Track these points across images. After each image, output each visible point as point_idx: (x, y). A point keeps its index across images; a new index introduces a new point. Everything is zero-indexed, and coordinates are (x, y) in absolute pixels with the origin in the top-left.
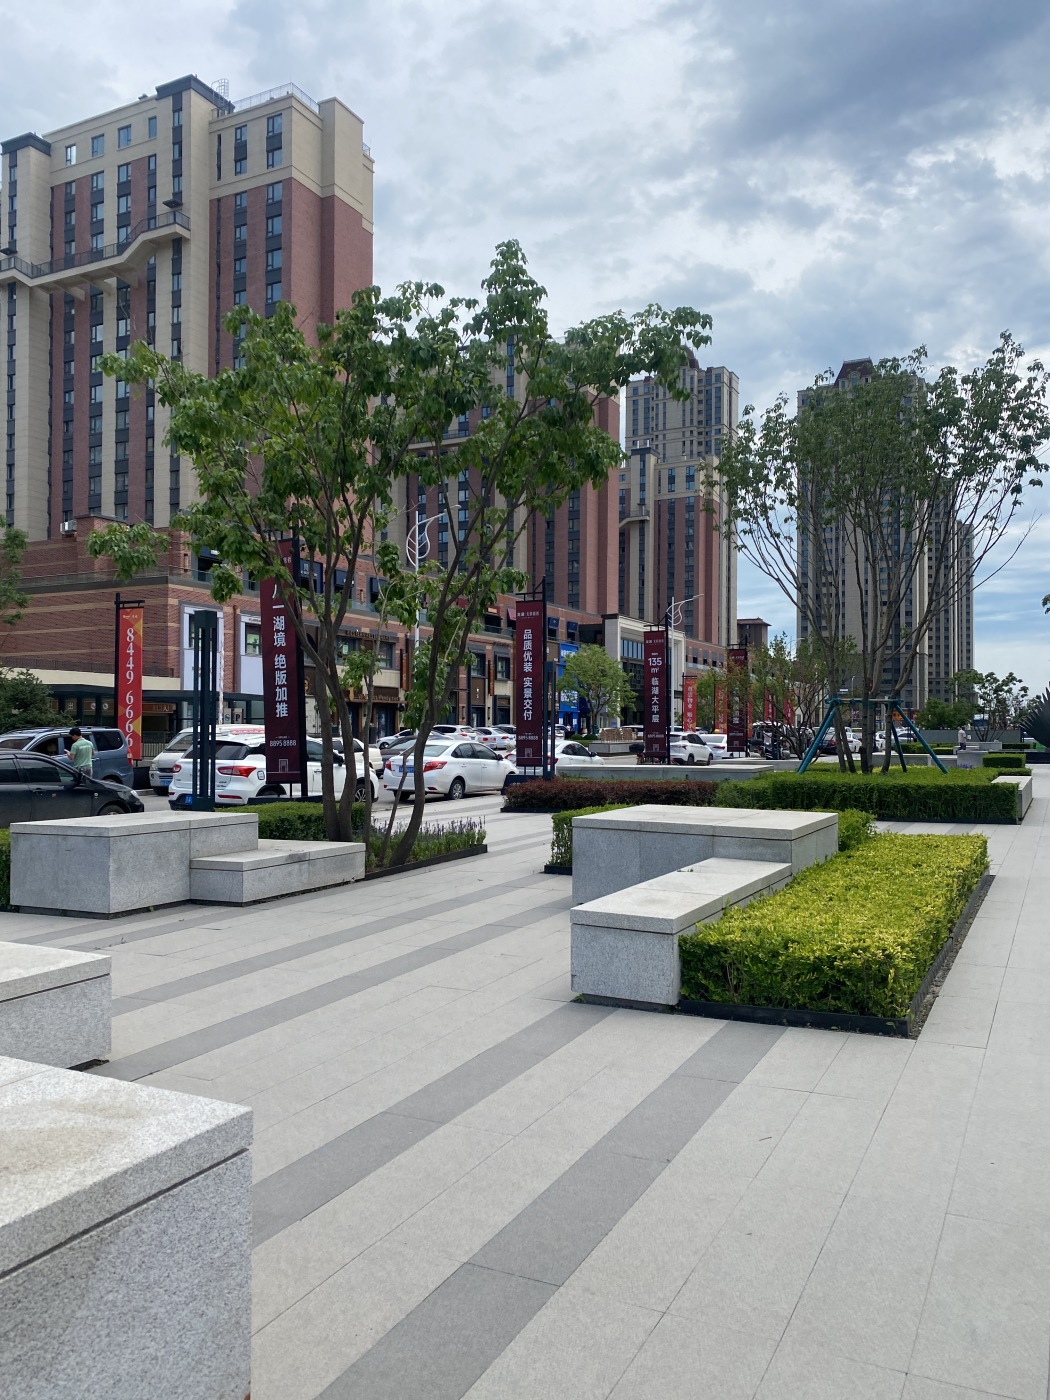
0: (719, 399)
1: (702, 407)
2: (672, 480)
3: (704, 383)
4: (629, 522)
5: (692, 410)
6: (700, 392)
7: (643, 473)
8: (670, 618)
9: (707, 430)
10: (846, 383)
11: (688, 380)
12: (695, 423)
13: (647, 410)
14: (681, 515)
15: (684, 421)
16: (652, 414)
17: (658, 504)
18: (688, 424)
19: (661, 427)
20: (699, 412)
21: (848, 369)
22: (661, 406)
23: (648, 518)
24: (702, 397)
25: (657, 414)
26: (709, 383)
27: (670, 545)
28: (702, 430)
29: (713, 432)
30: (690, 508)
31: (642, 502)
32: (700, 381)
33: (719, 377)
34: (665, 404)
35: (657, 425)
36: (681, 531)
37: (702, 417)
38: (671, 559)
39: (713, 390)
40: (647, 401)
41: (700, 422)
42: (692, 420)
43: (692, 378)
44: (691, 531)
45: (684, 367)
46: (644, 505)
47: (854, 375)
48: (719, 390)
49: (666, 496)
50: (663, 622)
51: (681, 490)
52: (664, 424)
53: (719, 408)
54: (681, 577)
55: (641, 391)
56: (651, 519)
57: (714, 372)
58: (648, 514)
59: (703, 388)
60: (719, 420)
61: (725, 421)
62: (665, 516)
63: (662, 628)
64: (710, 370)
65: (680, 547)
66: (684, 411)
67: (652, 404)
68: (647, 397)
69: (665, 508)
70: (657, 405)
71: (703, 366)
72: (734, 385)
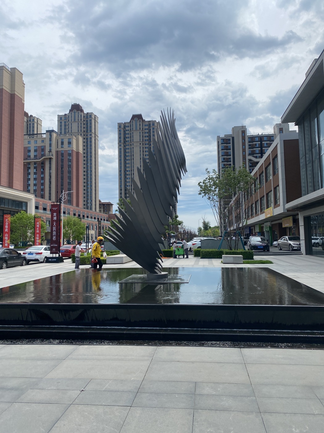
0: (91, 123)
1: (85, 126)
2: (62, 143)
3: (85, 118)
4: (45, 158)
5: (81, 126)
6: (84, 121)
7: (50, 140)
8: (62, 198)
9: (87, 134)
10: (133, 121)
11: (80, 116)
12: (82, 131)
13: (65, 125)
14: (66, 157)
15: (78, 130)
16: (67, 127)
17: (57, 152)
18: (80, 131)
19: (70, 132)
20: (84, 128)
21: (134, 117)
22: (70, 124)
23: (52, 157)
24: (85, 122)
25: (69, 127)
26: (87, 118)
27: (62, 168)
28: (85, 134)
29: (89, 135)
30: (70, 155)
31: (50, 151)
32: (84, 117)
33: (91, 116)
34: (71, 123)
35: (69, 131)
36: (66, 163)
37: (85, 130)
38: (62, 173)
39: (89, 120)
40: (65, 122)
41: (84, 131)
42: (81, 130)
43: (81, 116)
44: (70, 163)
45: (78, 111)
46: (51, 152)
47: (136, 119)
48: (91, 120)
49: (60, 149)
50: (59, 201)
51: (66, 146)
52: (71, 131)
53: (91, 127)
54: (66, 180)
55: (63, 119)
56: (54, 157)
57: (89, 114)
58: (52, 155)
59: (85, 119)
60: (91, 131)
61: (93, 131)
62: (60, 157)
63: (59, 203)
64: (88, 113)
65: (66, 169)
66: (78, 126)
67: (67, 124)
68: (65, 121)
69: (60, 154)
70: (69, 124)
71: (85, 112)
72: (96, 119)
